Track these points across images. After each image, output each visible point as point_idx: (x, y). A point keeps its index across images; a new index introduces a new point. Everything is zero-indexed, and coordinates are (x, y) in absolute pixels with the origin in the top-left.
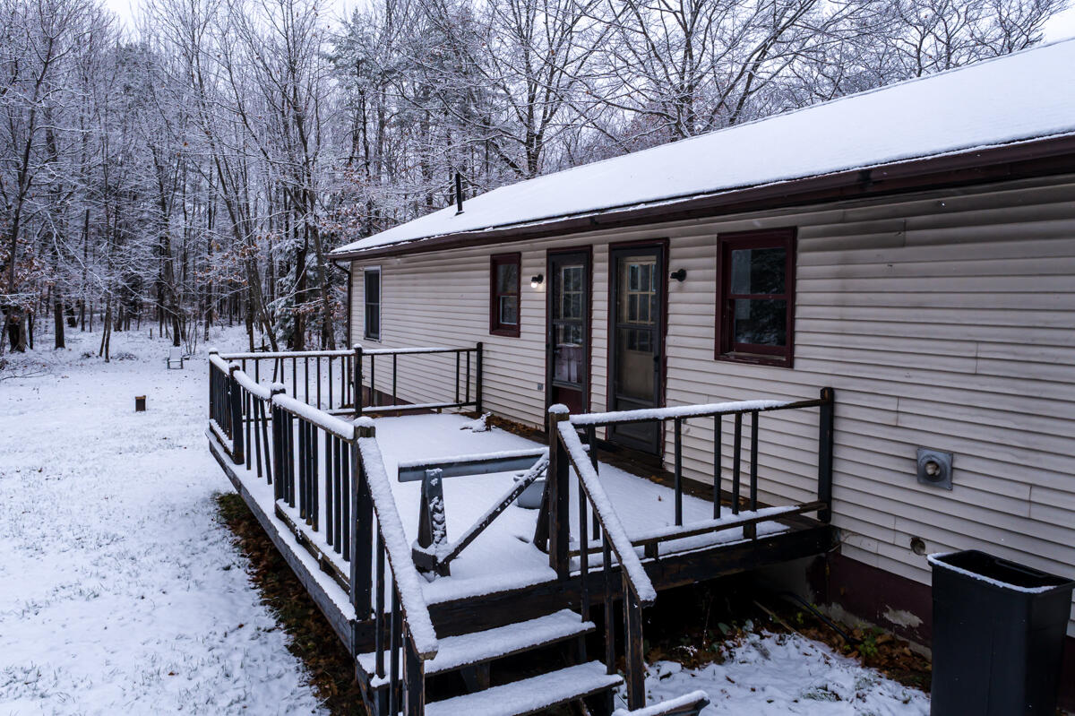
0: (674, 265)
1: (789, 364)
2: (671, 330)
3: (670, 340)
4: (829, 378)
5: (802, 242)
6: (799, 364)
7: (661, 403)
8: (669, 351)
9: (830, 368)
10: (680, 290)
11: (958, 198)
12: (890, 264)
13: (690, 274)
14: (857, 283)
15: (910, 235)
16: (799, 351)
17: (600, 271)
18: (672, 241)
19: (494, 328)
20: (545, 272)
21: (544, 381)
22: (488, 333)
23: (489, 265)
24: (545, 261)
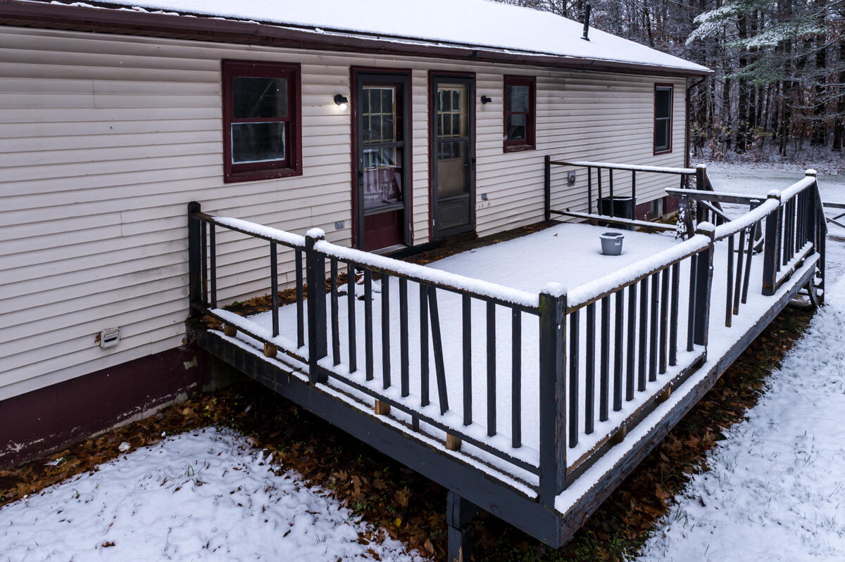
0: (480, 92)
1: (533, 148)
3: (477, 146)
4: (544, 151)
5: (538, 85)
6: (537, 147)
8: (477, 153)
9: (546, 147)
10: (483, 110)
11: (579, 73)
12: (563, 98)
14: (552, 106)
15: (567, 86)
16: (538, 140)
17: (420, 94)
18: (478, 76)
19: (232, 174)
20: (346, 91)
21: (348, 216)
22: (220, 182)
23: (217, 75)
24: (346, 78)
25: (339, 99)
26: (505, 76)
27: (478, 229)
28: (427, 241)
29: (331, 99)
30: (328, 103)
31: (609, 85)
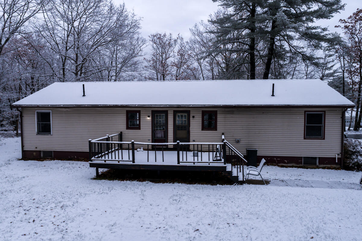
0: (191, 115)
1: (216, 130)
2: (191, 126)
3: (190, 128)
5: (218, 113)
6: (218, 130)
7: (189, 142)
8: (190, 130)
9: (223, 130)
10: (193, 119)
13: (195, 117)
14: (226, 119)
16: (218, 128)
17: (170, 115)
18: (191, 111)
19: (128, 128)
20: (150, 115)
21: (151, 138)
22: (126, 129)
23: (126, 113)
24: (151, 113)
25: (149, 117)
26: (202, 111)
27: (190, 148)
28: (173, 147)
29: (147, 116)
30: (146, 117)
31: (263, 112)
